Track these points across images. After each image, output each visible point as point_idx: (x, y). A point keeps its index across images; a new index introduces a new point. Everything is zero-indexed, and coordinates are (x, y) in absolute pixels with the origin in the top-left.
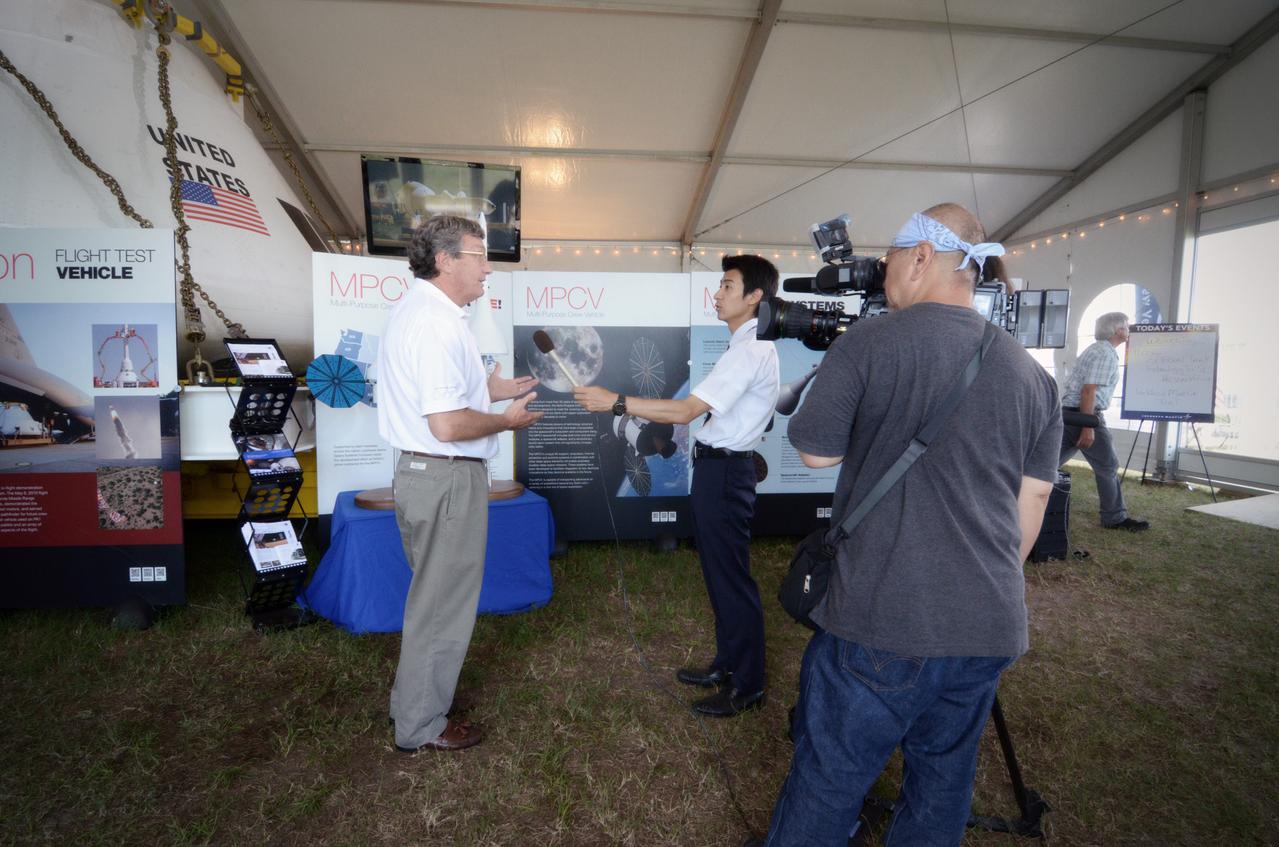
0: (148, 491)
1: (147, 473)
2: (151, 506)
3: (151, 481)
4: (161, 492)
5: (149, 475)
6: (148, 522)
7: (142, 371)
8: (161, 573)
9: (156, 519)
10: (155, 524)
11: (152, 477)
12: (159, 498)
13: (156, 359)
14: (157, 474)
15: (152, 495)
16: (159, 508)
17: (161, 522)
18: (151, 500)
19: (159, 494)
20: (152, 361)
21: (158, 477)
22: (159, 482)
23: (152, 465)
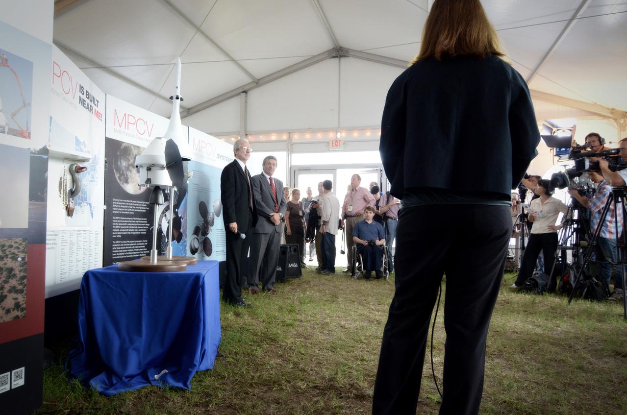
0: (11, 270)
1: (11, 246)
2: (13, 290)
3: (14, 258)
4: (25, 271)
5: (13, 250)
6: (8, 311)
7: (14, 115)
8: (18, 377)
9: (17, 306)
10: (19, 313)
11: (16, 251)
12: (23, 278)
13: (29, 104)
14: (22, 248)
15: (15, 276)
16: (21, 291)
17: (22, 310)
18: (13, 282)
19: (22, 274)
20: (25, 105)
21: (23, 252)
22: (23, 259)
23: (17, 237)
